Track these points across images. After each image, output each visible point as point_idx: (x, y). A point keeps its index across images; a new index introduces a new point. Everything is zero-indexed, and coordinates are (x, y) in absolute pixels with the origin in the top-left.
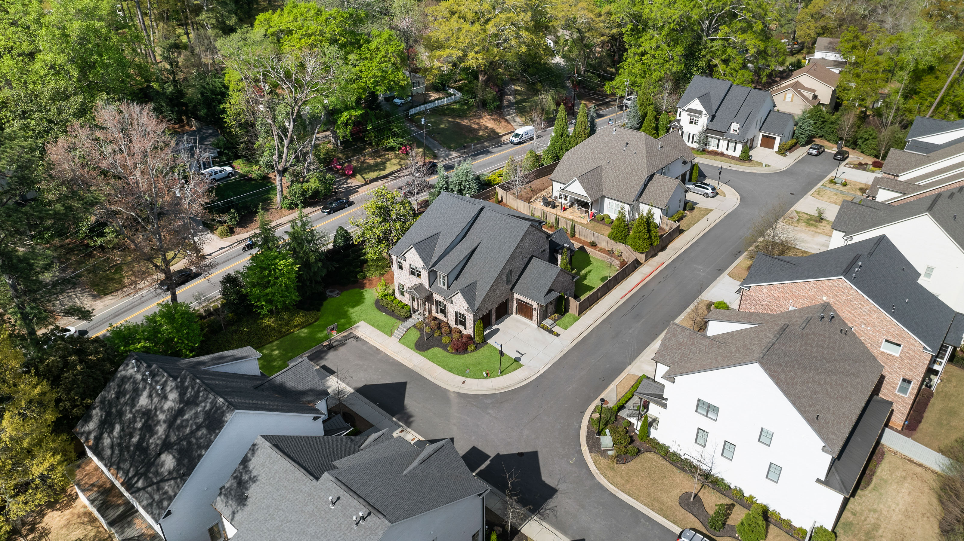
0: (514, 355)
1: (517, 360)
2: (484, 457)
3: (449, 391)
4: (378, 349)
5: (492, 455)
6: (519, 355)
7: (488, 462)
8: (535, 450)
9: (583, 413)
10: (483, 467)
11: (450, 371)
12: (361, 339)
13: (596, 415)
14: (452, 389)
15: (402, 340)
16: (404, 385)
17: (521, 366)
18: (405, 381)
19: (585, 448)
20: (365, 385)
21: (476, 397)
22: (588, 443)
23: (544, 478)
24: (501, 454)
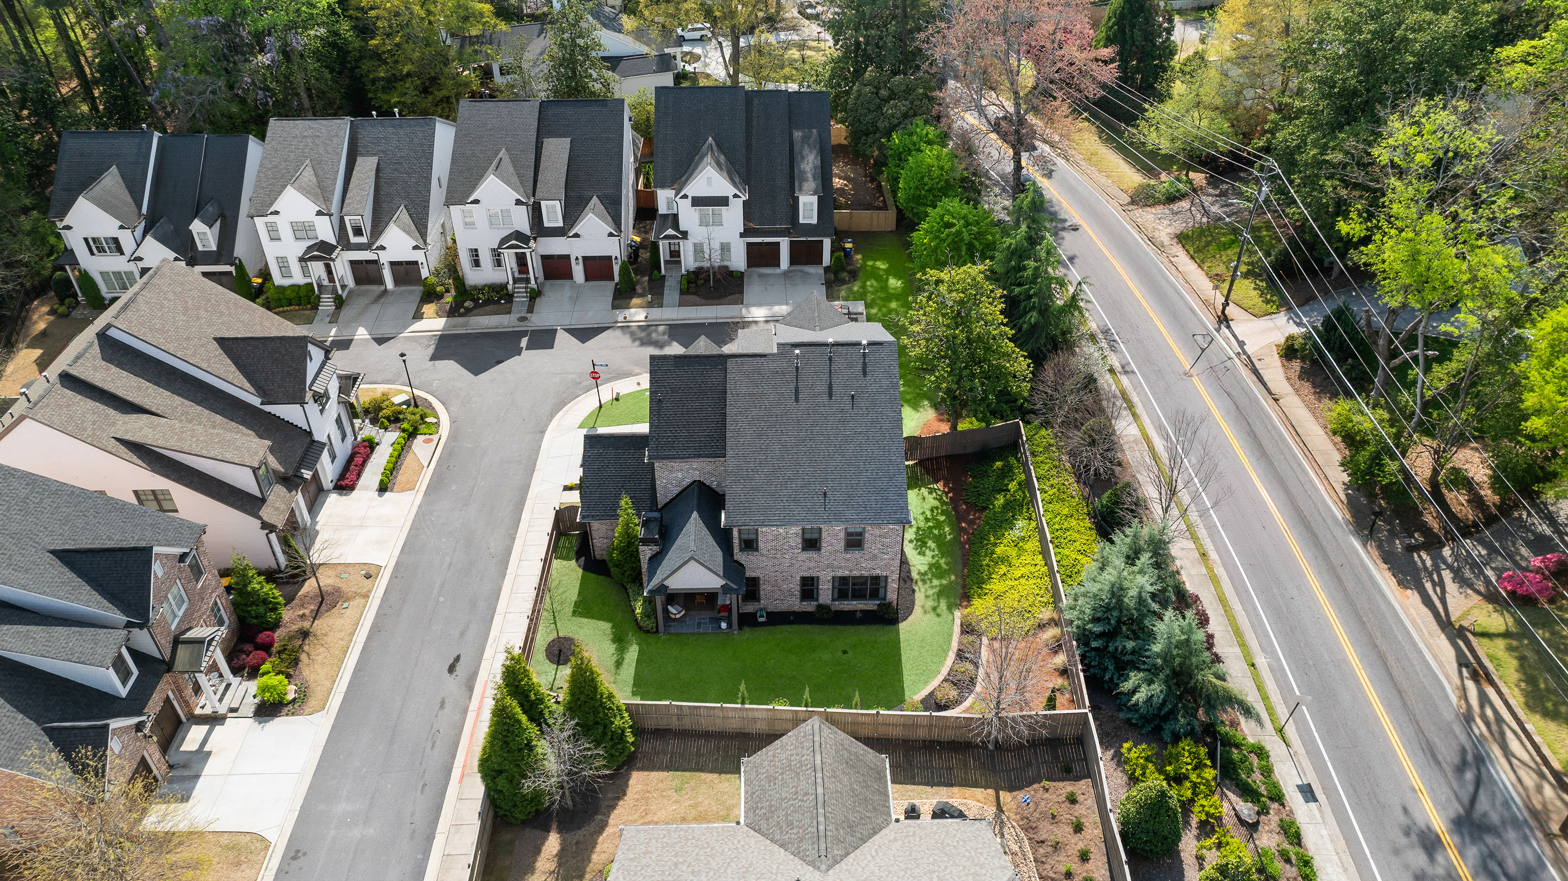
5: (524, 352)
8: (483, 376)
9: (453, 422)
13: (429, 420)
22: (426, 399)
23: (453, 361)
24: (516, 357)
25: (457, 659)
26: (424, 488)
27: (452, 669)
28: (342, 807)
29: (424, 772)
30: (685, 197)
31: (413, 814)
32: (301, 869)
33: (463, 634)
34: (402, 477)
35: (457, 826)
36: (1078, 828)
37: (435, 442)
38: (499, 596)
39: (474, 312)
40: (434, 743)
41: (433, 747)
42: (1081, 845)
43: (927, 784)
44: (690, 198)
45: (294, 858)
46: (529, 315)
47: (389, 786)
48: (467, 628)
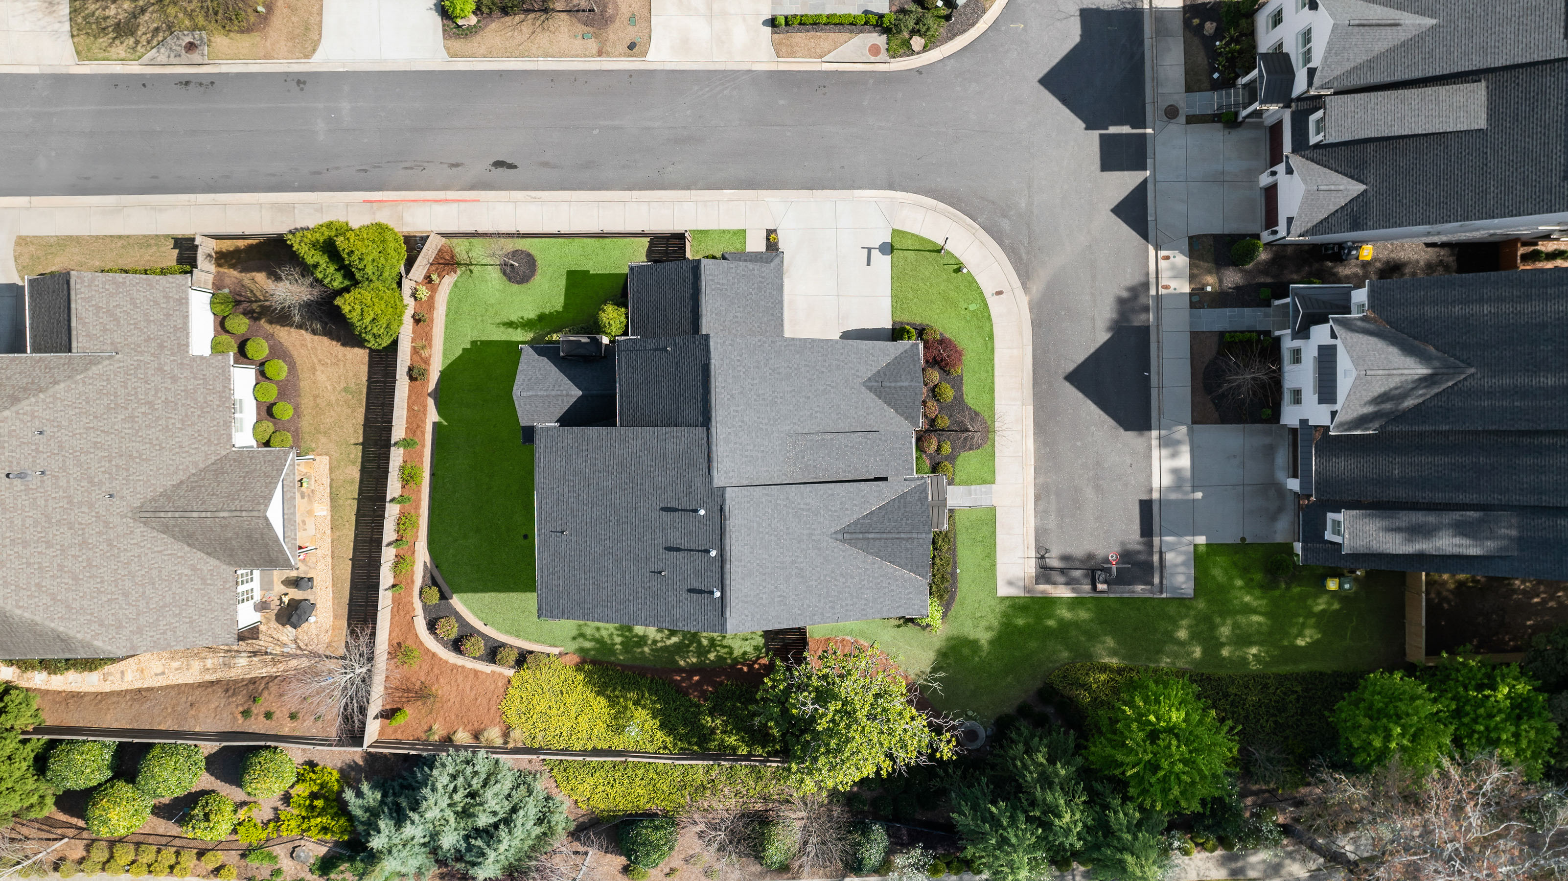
0: (883, 262)
1: (888, 249)
2: (1106, 142)
3: (1030, 303)
4: (1037, 498)
5: (1095, 134)
6: (875, 253)
7: (1113, 130)
8: (1042, 88)
9: (919, 71)
10: (1126, 129)
11: (991, 337)
12: (1038, 548)
13: (917, 42)
14: (1024, 301)
15: (988, 478)
16: (1073, 378)
17: (895, 232)
18: (1067, 384)
19: (982, 26)
20: (1126, 429)
21: (1012, 252)
22: (973, 25)
23: (1077, 39)
24: (1084, 126)
25: (512, 166)
26: (783, 67)
27: (499, 164)
28: (345, 106)
29: (379, 167)
30: (1334, 336)
31: (337, 168)
32: (289, 91)
33: (545, 164)
34: (799, 38)
35: (320, 209)
36: (293, 716)
37: (878, 59)
38: (599, 189)
39: (1196, 41)
40: (411, 168)
41: (406, 168)
42: (278, 714)
43: (351, 600)
44: (1333, 342)
45: (299, 82)
46: (1182, 119)
47: (366, 140)
48: (554, 167)
